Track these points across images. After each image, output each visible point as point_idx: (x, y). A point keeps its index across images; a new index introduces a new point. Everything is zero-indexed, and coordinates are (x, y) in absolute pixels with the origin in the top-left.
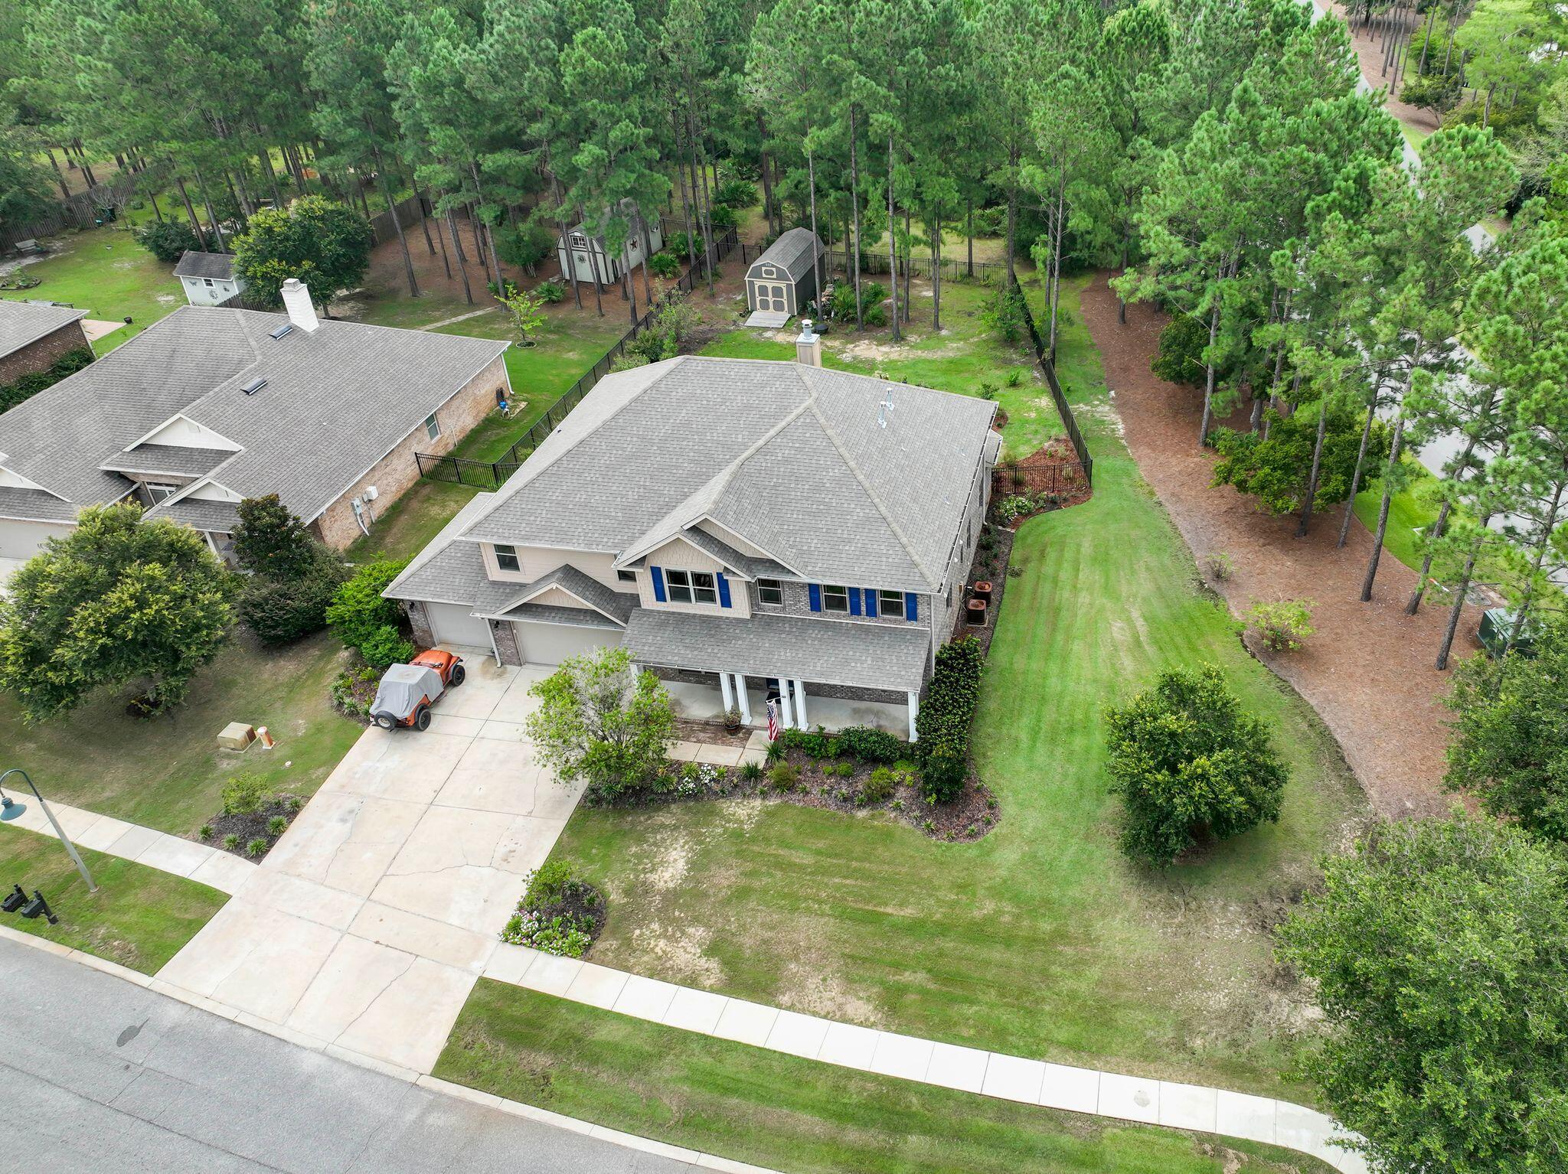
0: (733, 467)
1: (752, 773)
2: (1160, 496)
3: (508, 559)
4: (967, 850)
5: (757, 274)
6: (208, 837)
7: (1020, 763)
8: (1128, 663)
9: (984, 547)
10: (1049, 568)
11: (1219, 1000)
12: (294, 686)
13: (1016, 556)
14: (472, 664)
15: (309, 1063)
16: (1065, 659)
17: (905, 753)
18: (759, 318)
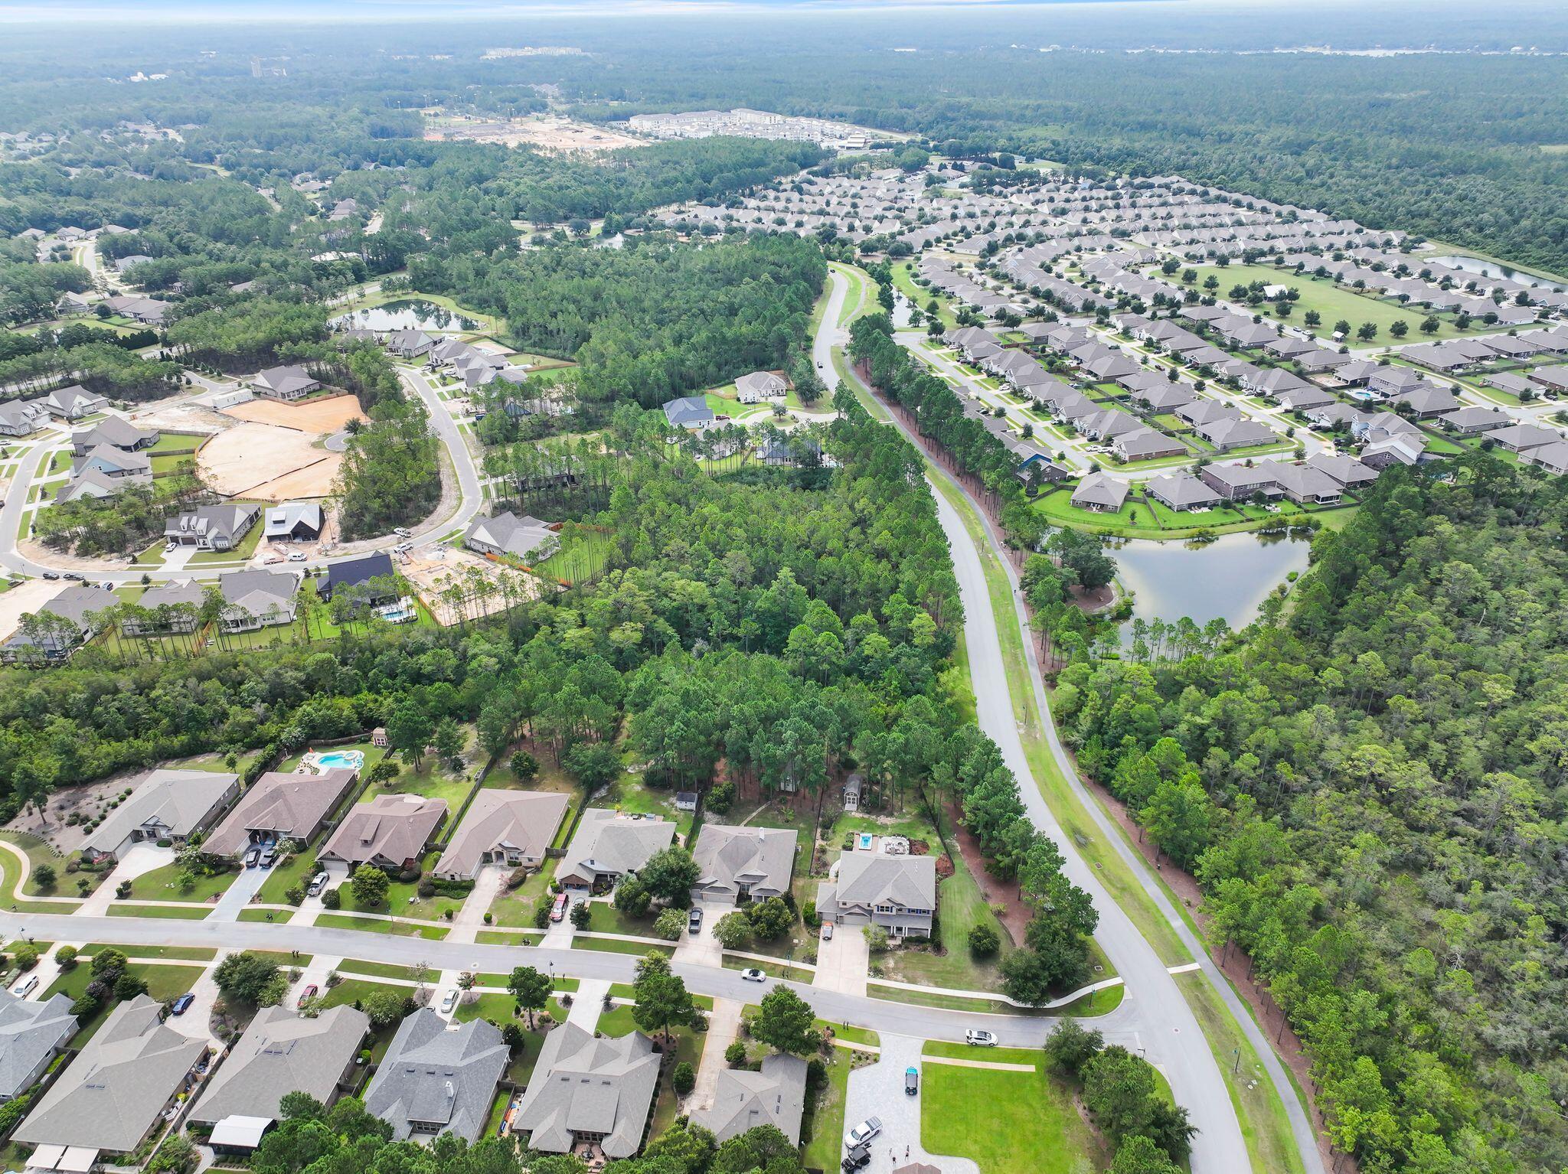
0: (890, 884)
1: (901, 946)
2: (971, 872)
3: (844, 904)
4: (943, 958)
5: (846, 794)
6: (804, 962)
7: (950, 941)
8: (968, 919)
10: (948, 895)
11: (990, 981)
12: (799, 932)
13: (943, 892)
14: (835, 925)
16: (955, 918)
17: (929, 940)
18: (848, 807)
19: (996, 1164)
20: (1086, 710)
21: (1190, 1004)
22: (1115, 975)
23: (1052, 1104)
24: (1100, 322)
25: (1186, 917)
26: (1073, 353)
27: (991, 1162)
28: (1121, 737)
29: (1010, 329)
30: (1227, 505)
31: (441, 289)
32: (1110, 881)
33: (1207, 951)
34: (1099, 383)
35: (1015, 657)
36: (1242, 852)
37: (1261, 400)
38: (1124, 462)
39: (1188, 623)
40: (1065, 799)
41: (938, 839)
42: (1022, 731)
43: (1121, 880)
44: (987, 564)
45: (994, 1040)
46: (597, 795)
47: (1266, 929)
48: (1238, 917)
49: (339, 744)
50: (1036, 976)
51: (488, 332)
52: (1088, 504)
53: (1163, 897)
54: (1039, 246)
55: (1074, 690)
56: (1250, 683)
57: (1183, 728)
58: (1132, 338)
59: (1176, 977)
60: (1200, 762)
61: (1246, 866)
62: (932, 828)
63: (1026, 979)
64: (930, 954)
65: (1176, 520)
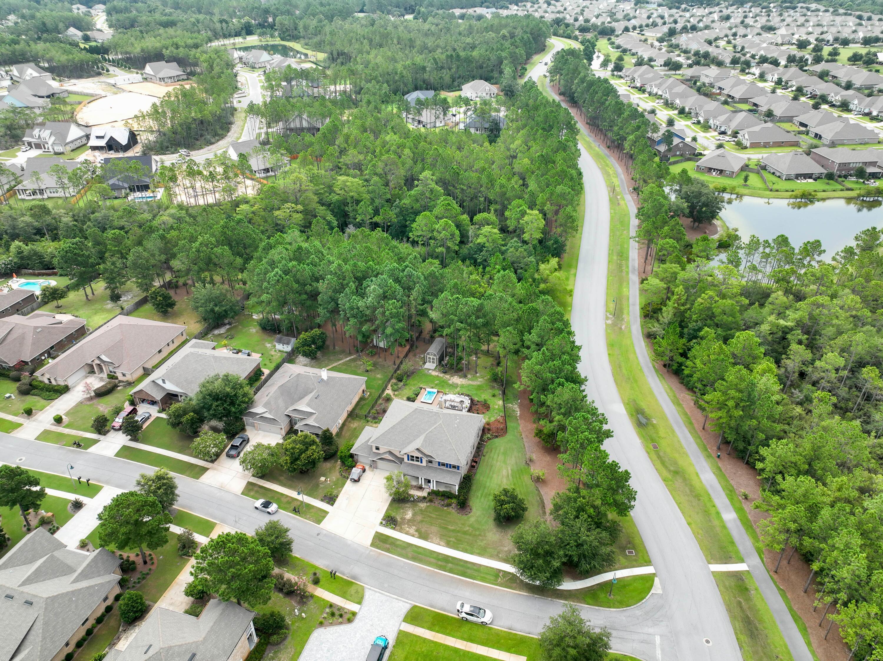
0: (424, 435)
1: (424, 498)
2: (523, 436)
3: (377, 448)
4: (465, 517)
5: (428, 354)
6: (322, 500)
7: (478, 501)
8: (505, 480)
9: (478, 448)
10: (492, 455)
11: (506, 549)
12: (330, 469)
13: (485, 451)
14: (367, 468)
15: (349, 542)
16: (491, 478)
17: (455, 496)
18: (428, 365)
20: (670, 303)
21: (729, 610)
22: (648, 562)
24: (743, 71)
25: (739, 511)
26: (717, 85)
28: (700, 329)
29: (674, 72)
30: (830, 177)
31: (295, 38)
32: (663, 463)
33: (759, 552)
34: (735, 102)
35: (620, 267)
36: (816, 449)
37: (867, 118)
38: (746, 148)
39: (783, 241)
40: (636, 381)
41: (501, 403)
42: (609, 322)
43: (675, 463)
44: (614, 201)
45: (487, 618)
46: (216, 332)
47: (839, 541)
48: (803, 521)
49: (43, 275)
50: (549, 554)
51: (311, 60)
52: (710, 169)
53: (718, 487)
54: (706, 31)
55: (662, 285)
56: (840, 293)
57: (765, 328)
58: (766, 81)
59: (719, 577)
60: (778, 362)
61: (817, 465)
62: (498, 392)
63: (537, 555)
64: (453, 511)
65: (782, 185)
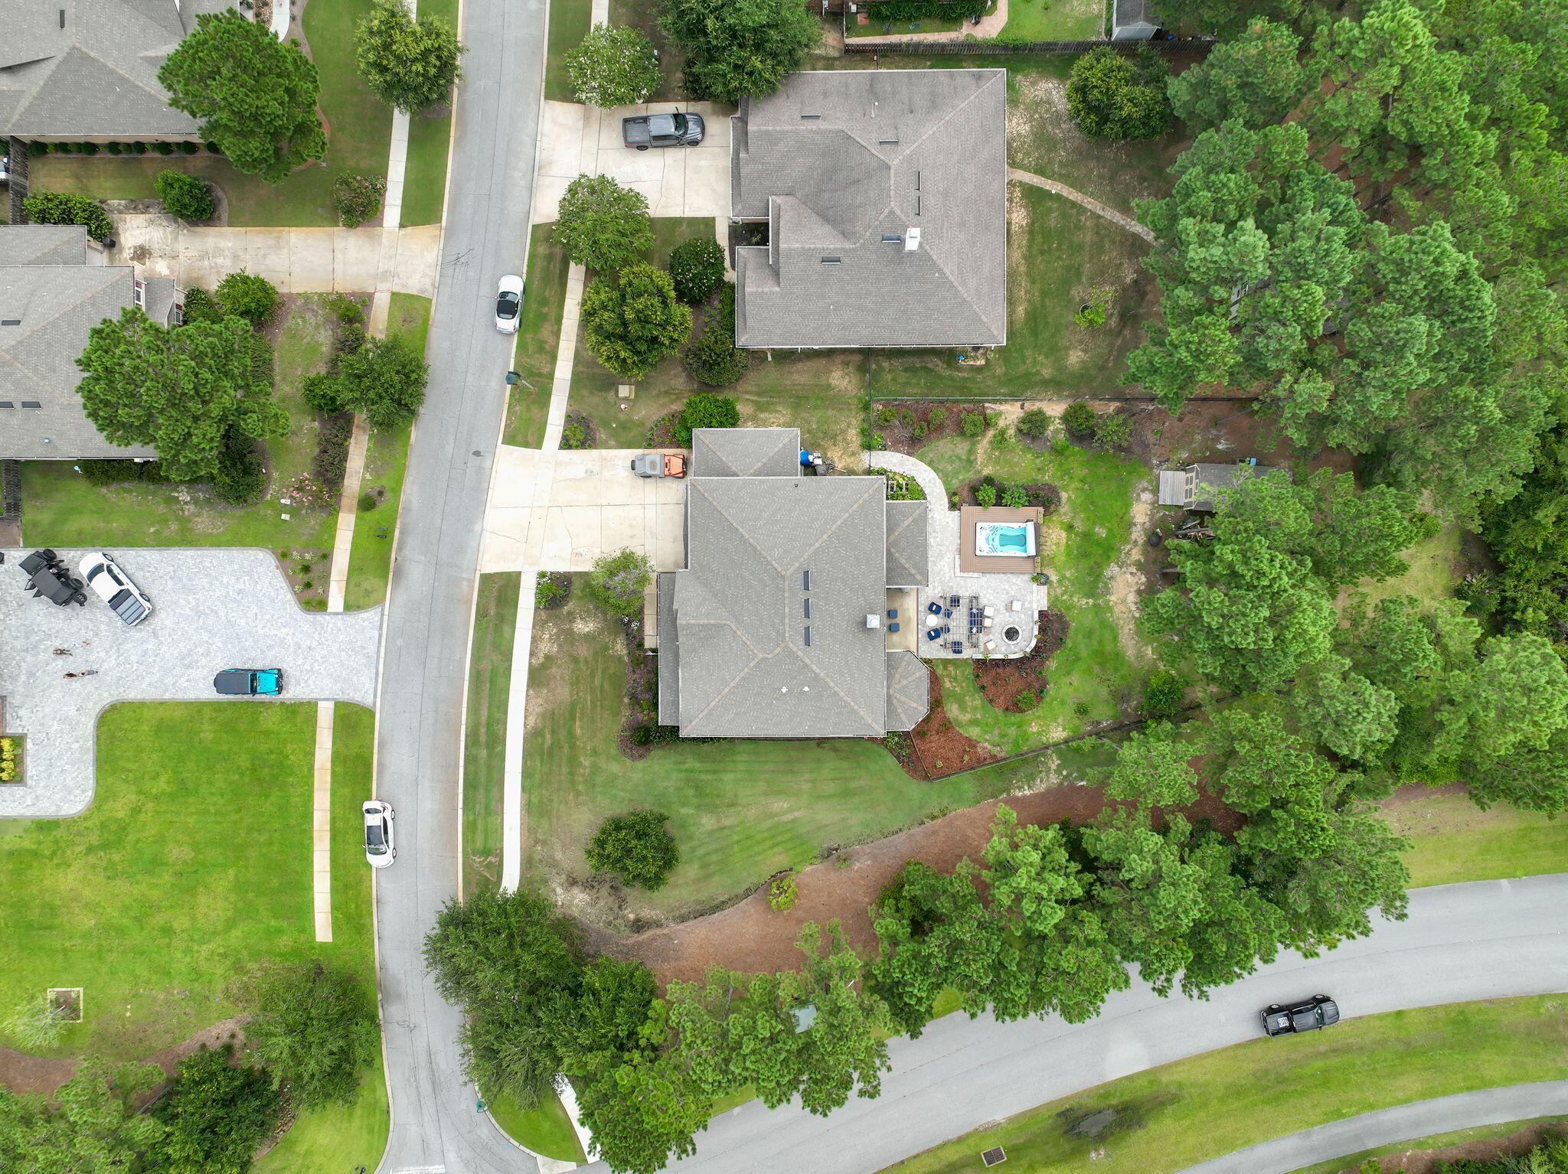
1: (640, 644)
2: (931, 824)
4: (615, 750)
7: (667, 767)
8: (753, 813)
11: (558, 855)
12: (666, 393)
13: (838, 744)
15: (477, 528)
16: (752, 780)
18: (1171, 481)
19: (90, 850)
23: (238, 968)
27: (94, 839)
41: (1059, 734)
64: (622, 720)
